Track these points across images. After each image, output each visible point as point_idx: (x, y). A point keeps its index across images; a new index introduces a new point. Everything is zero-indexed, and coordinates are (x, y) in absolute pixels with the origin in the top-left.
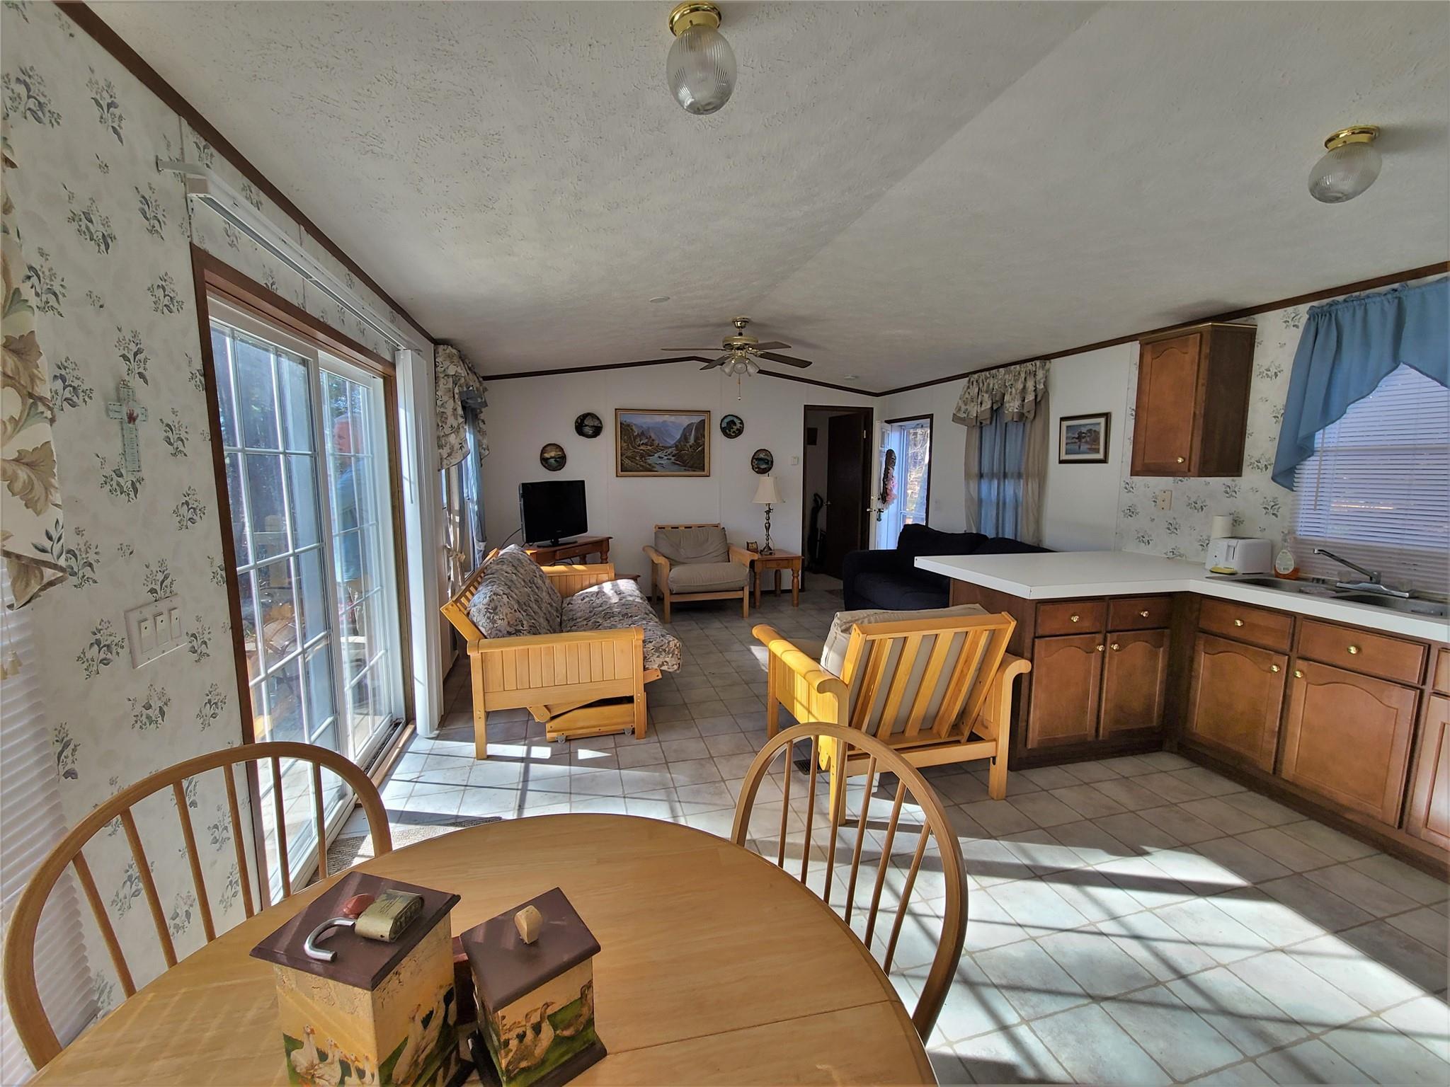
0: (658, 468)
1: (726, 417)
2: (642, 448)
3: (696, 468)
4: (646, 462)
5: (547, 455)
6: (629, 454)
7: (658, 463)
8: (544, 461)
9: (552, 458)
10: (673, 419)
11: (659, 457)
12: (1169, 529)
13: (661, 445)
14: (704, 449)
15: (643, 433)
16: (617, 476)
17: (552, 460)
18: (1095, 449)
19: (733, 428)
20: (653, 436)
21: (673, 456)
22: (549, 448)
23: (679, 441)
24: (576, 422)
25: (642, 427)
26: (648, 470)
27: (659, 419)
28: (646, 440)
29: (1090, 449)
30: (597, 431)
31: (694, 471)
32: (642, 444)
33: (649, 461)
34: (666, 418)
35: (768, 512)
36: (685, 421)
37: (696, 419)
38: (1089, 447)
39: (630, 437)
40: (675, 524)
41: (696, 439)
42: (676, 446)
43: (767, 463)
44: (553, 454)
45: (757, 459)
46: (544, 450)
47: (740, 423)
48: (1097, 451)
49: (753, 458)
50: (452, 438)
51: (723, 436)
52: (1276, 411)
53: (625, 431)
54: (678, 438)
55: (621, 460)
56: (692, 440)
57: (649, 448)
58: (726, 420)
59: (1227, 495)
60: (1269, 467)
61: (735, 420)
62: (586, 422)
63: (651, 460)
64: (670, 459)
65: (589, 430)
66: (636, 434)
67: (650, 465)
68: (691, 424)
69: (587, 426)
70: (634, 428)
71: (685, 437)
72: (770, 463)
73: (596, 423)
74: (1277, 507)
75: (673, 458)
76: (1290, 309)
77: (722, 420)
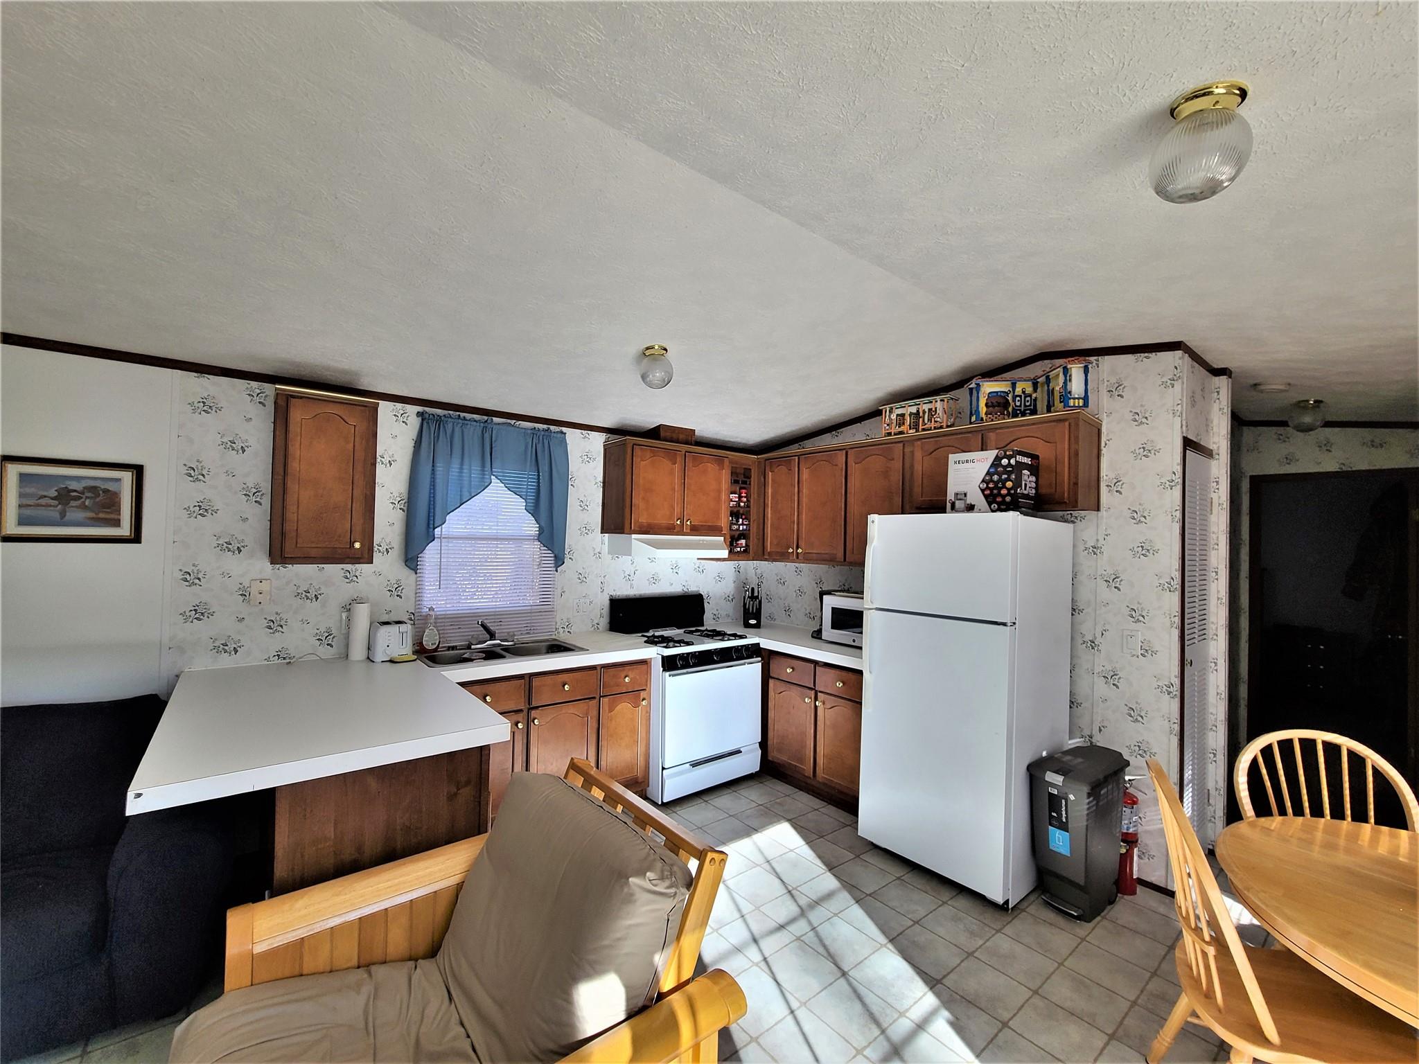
12: (270, 628)
18: (114, 519)
29: (92, 519)
38: (92, 515)
48: (117, 523)
52: (393, 498)
59: (347, 580)
60: (390, 550)
74: (400, 588)
76: (399, 406)
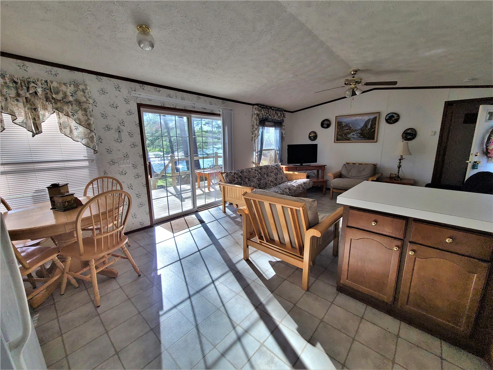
0: (352, 139)
1: (389, 114)
2: (346, 131)
3: (370, 138)
4: (347, 137)
5: (310, 136)
6: (340, 134)
7: (352, 137)
8: (310, 137)
9: (312, 136)
10: (361, 118)
11: (353, 134)
13: (354, 129)
14: (375, 130)
15: (346, 125)
16: (334, 142)
17: (312, 137)
19: (392, 119)
20: (351, 126)
21: (359, 134)
22: (311, 133)
23: (363, 127)
24: (321, 123)
25: (346, 122)
26: (348, 140)
27: (354, 118)
28: (348, 128)
30: (328, 126)
31: (369, 140)
32: (346, 130)
33: (348, 136)
34: (358, 118)
35: (400, 160)
36: (366, 118)
37: (372, 117)
39: (341, 127)
40: (354, 162)
41: (371, 126)
42: (361, 129)
43: (412, 135)
44: (312, 135)
45: (405, 134)
46: (310, 134)
47: (397, 116)
49: (403, 133)
50: (256, 132)
51: (386, 123)
53: (339, 125)
54: (363, 126)
55: (337, 136)
56: (369, 126)
57: (349, 131)
58: (389, 116)
61: (394, 115)
62: (324, 123)
63: (349, 136)
64: (358, 135)
65: (325, 126)
66: (344, 125)
67: (348, 138)
68: (370, 119)
69: (326, 124)
70: (343, 123)
71: (366, 125)
72: (414, 135)
73: (328, 123)
75: (359, 135)
77: (386, 116)
